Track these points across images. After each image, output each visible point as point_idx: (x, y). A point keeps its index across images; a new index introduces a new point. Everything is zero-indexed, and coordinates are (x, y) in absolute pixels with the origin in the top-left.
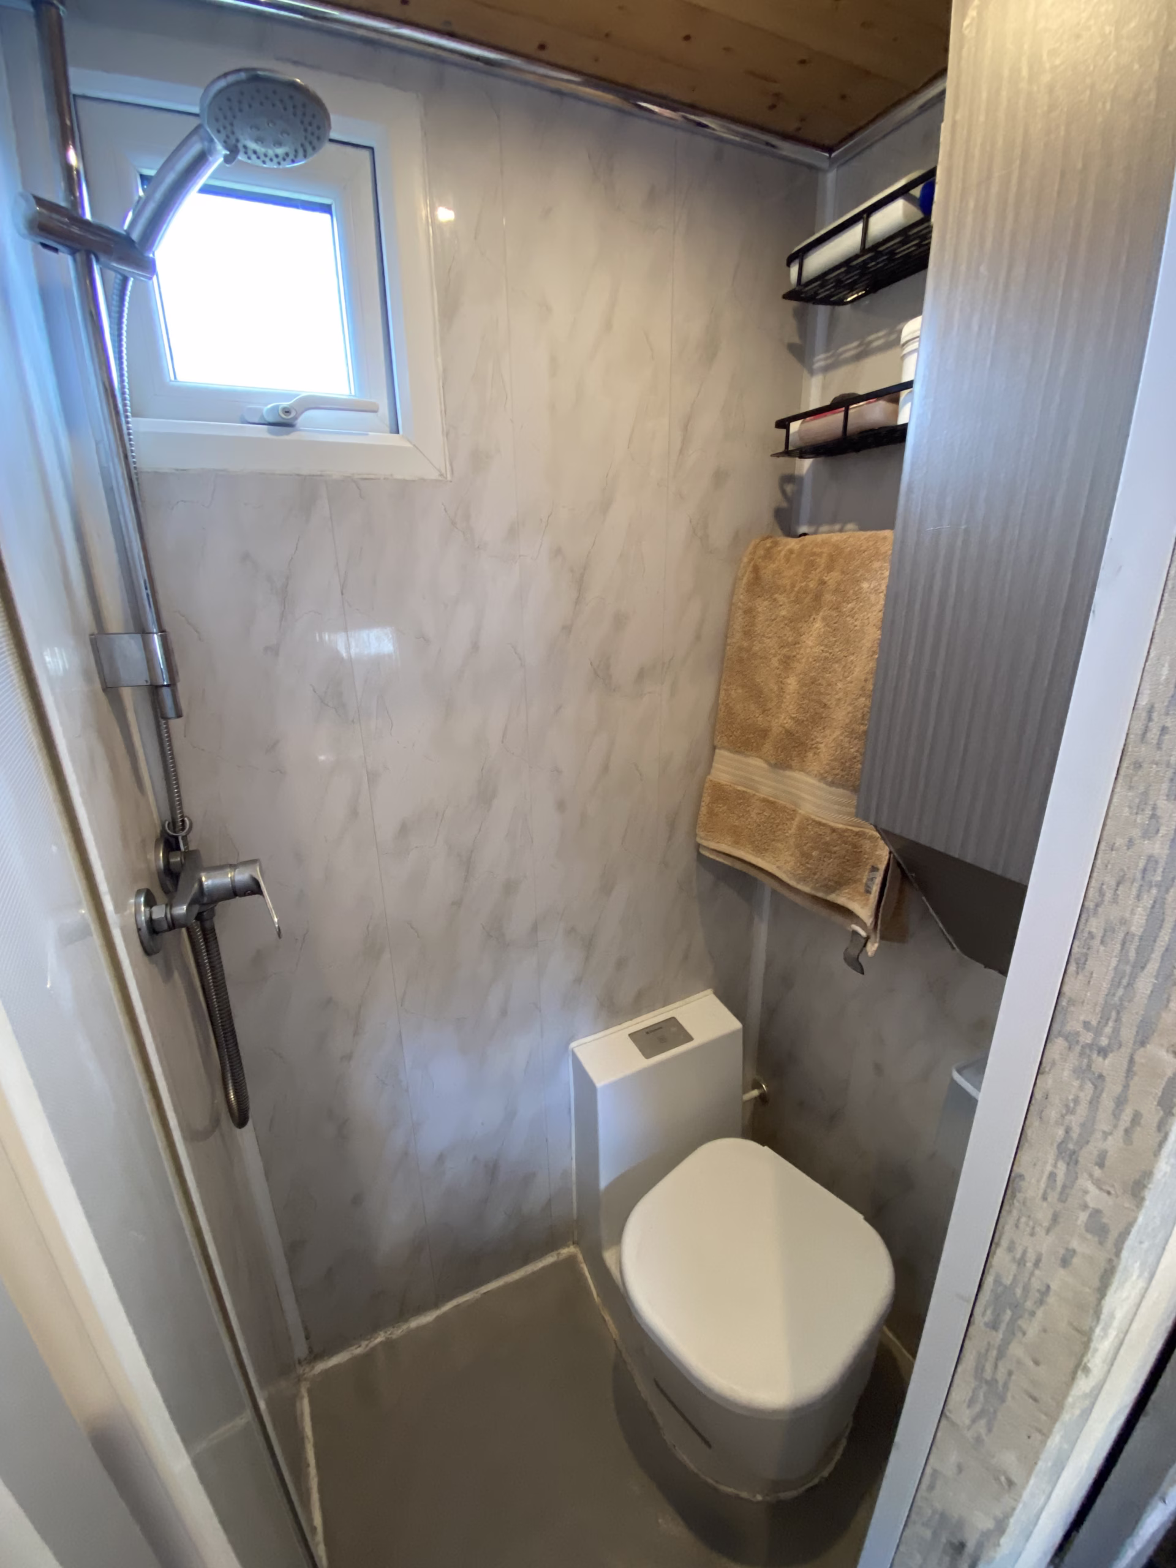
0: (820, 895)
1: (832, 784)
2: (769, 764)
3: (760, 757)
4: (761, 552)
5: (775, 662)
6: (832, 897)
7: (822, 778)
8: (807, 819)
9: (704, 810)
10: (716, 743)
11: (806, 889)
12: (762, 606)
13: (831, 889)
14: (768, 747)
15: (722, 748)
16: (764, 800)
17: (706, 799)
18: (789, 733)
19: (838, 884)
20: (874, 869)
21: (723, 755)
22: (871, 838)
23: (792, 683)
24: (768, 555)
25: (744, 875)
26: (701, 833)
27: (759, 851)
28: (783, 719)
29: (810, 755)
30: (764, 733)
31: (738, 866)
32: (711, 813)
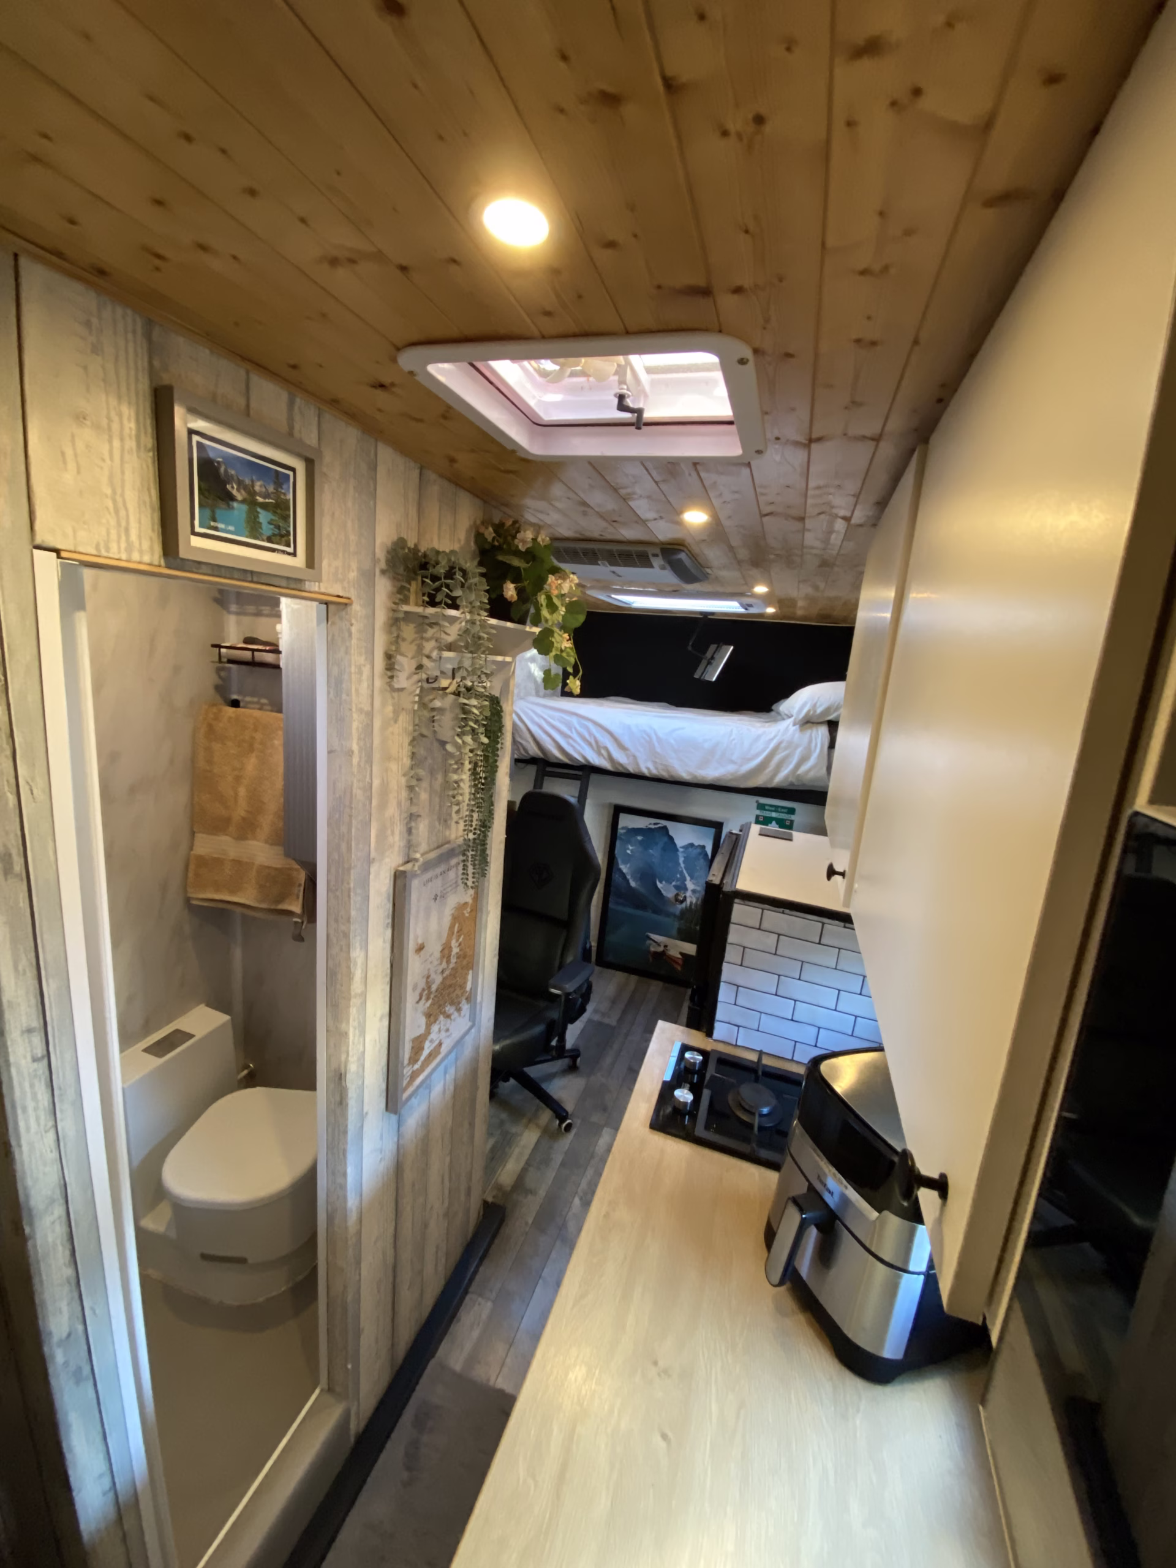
0: (273, 907)
1: (272, 844)
2: (234, 838)
3: (227, 835)
4: (211, 716)
5: (230, 778)
6: (281, 907)
7: (266, 842)
8: (260, 866)
9: (191, 875)
10: (195, 830)
11: (264, 906)
12: (217, 746)
13: (279, 902)
14: (232, 829)
15: (200, 832)
16: (233, 860)
17: (192, 867)
18: (244, 819)
19: (281, 898)
20: (300, 885)
21: (200, 837)
22: (297, 870)
23: (242, 791)
24: (217, 718)
25: (223, 910)
26: (189, 890)
27: (233, 892)
28: (240, 811)
29: (258, 830)
30: (228, 821)
31: (220, 905)
32: (197, 875)
